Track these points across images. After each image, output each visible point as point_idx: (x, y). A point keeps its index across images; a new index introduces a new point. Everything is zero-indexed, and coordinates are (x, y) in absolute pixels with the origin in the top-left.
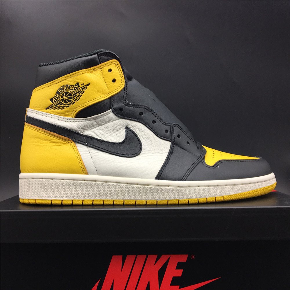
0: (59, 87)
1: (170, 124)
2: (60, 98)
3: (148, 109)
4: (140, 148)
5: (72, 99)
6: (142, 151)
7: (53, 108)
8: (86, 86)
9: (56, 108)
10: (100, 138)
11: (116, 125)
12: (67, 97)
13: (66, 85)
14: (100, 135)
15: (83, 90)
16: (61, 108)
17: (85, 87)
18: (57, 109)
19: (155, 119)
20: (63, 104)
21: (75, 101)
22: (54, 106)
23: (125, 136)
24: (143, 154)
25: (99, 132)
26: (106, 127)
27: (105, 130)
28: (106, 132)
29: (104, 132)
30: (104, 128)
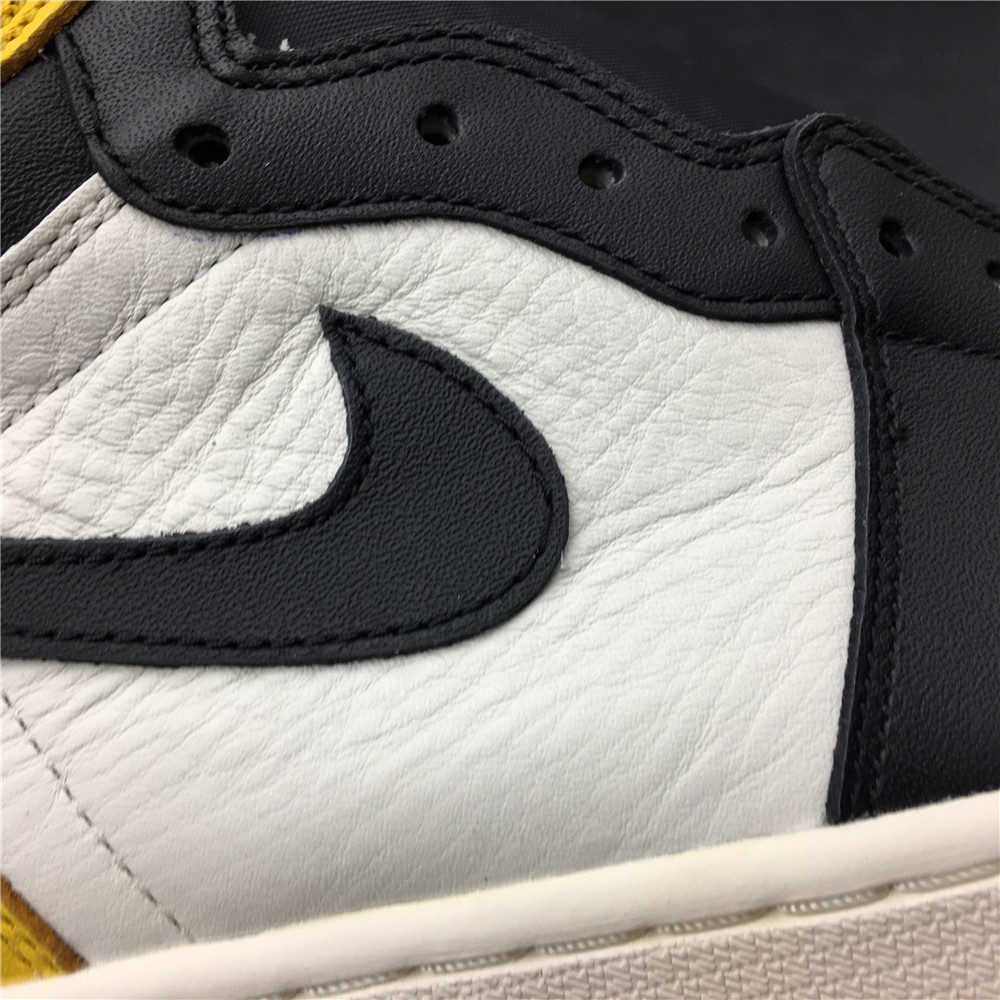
1: (763, 139)
3: (497, 53)
4: (549, 500)
6: (573, 529)
10: (85, 520)
11: (215, 333)
14: (80, 498)
19: (598, 135)
23: (343, 414)
24: (593, 549)
25: (53, 469)
26: (113, 388)
27: (110, 426)
28: (126, 444)
29: (111, 448)
30: (96, 401)
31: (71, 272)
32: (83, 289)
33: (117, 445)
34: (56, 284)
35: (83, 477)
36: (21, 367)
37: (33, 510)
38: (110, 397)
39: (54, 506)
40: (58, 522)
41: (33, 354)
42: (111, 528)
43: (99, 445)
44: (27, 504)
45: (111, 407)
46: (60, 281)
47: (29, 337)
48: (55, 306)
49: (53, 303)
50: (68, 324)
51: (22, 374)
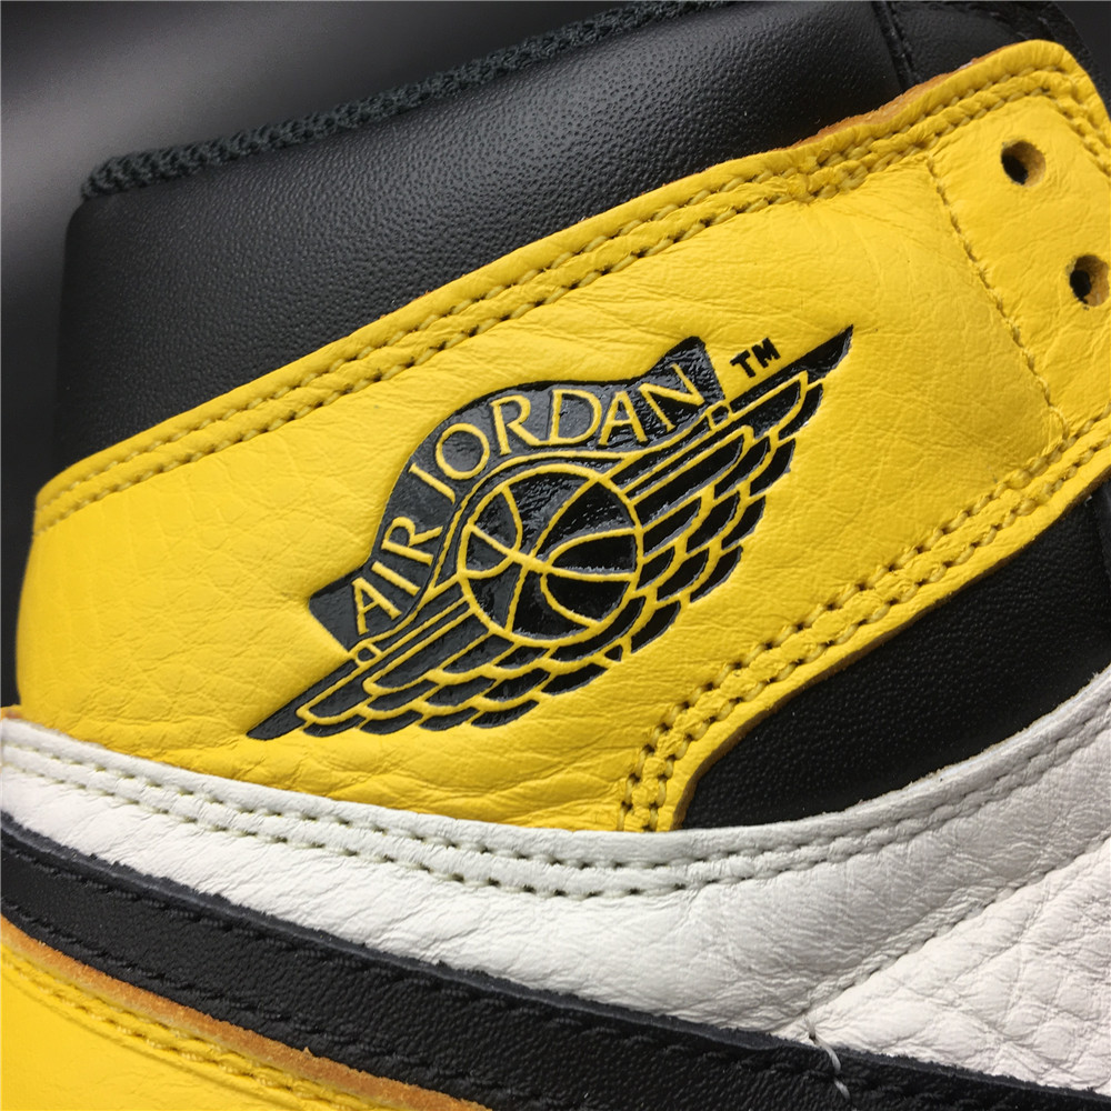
0: (425, 418)
2: (449, 569)
5: (630, 566)
7: (363, 709)
8: (802, 377)
9: (412, 716)
10: (1055, 1063)
12: (562, 548)
13: (524, 388)
14: (1050, 1032)
15: (772, 432)
16: (481, 702)
17: (791, 394)
18: (413, 729)
20: (501, 642)
21: (681, 595)
22: (370, 685)
25: (1022, 989)
26: (1097, 901)
27: (1090, 947)
28: (1105, 972)
29: (1087, 974)
30: (1077, 912)
31: (1094, 757)
32: (1099, 780)
33: (1095, 972)
34: (1076, 768)
35: (1056, 1006)
36: (1008, 856)
37: (991, 1037)
38: (1094, 910)
39: (1022, 1037)
40: (1021, 1058)
41: (1024, 843)
42: (1087, 1079)
43: (1074, 968)
44: (986, 1028)
45: (1093, 924)
46: (1081, 766)
47: (1029, 823)
48: (1067, 794)
49: (1065, 790)
50: (1069, 816)
51: (1005, 864)
